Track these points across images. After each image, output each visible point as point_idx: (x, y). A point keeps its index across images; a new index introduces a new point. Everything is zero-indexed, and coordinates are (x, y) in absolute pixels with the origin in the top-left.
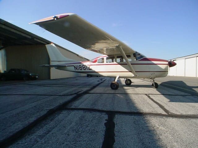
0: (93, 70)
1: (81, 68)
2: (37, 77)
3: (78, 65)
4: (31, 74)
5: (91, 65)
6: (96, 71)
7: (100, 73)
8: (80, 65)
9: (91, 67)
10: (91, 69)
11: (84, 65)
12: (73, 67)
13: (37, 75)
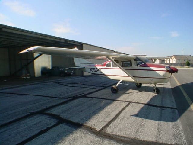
0: (103, 73)
1: (95, 70)
2: (72, 74)
3: (93, 67)
4: (66, 72)
5: (102, 68)
6: (105, 74)
7: (108, 76)
8: (94, 68)
9: (102, 70)
10: (101, 72)
11: (97, 68)
12: (90, 69)
13: (72, 72)
